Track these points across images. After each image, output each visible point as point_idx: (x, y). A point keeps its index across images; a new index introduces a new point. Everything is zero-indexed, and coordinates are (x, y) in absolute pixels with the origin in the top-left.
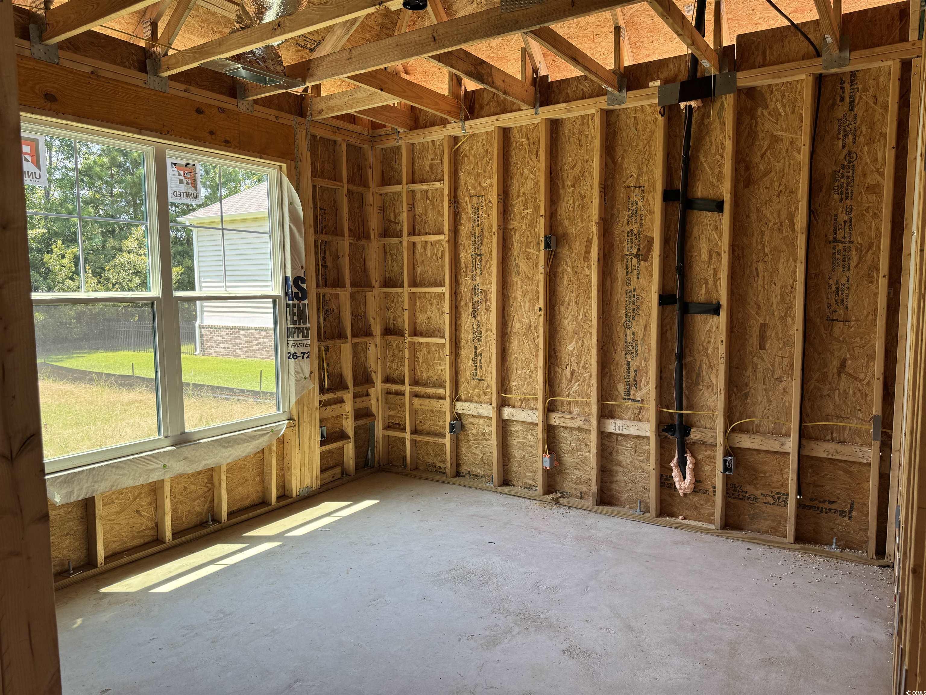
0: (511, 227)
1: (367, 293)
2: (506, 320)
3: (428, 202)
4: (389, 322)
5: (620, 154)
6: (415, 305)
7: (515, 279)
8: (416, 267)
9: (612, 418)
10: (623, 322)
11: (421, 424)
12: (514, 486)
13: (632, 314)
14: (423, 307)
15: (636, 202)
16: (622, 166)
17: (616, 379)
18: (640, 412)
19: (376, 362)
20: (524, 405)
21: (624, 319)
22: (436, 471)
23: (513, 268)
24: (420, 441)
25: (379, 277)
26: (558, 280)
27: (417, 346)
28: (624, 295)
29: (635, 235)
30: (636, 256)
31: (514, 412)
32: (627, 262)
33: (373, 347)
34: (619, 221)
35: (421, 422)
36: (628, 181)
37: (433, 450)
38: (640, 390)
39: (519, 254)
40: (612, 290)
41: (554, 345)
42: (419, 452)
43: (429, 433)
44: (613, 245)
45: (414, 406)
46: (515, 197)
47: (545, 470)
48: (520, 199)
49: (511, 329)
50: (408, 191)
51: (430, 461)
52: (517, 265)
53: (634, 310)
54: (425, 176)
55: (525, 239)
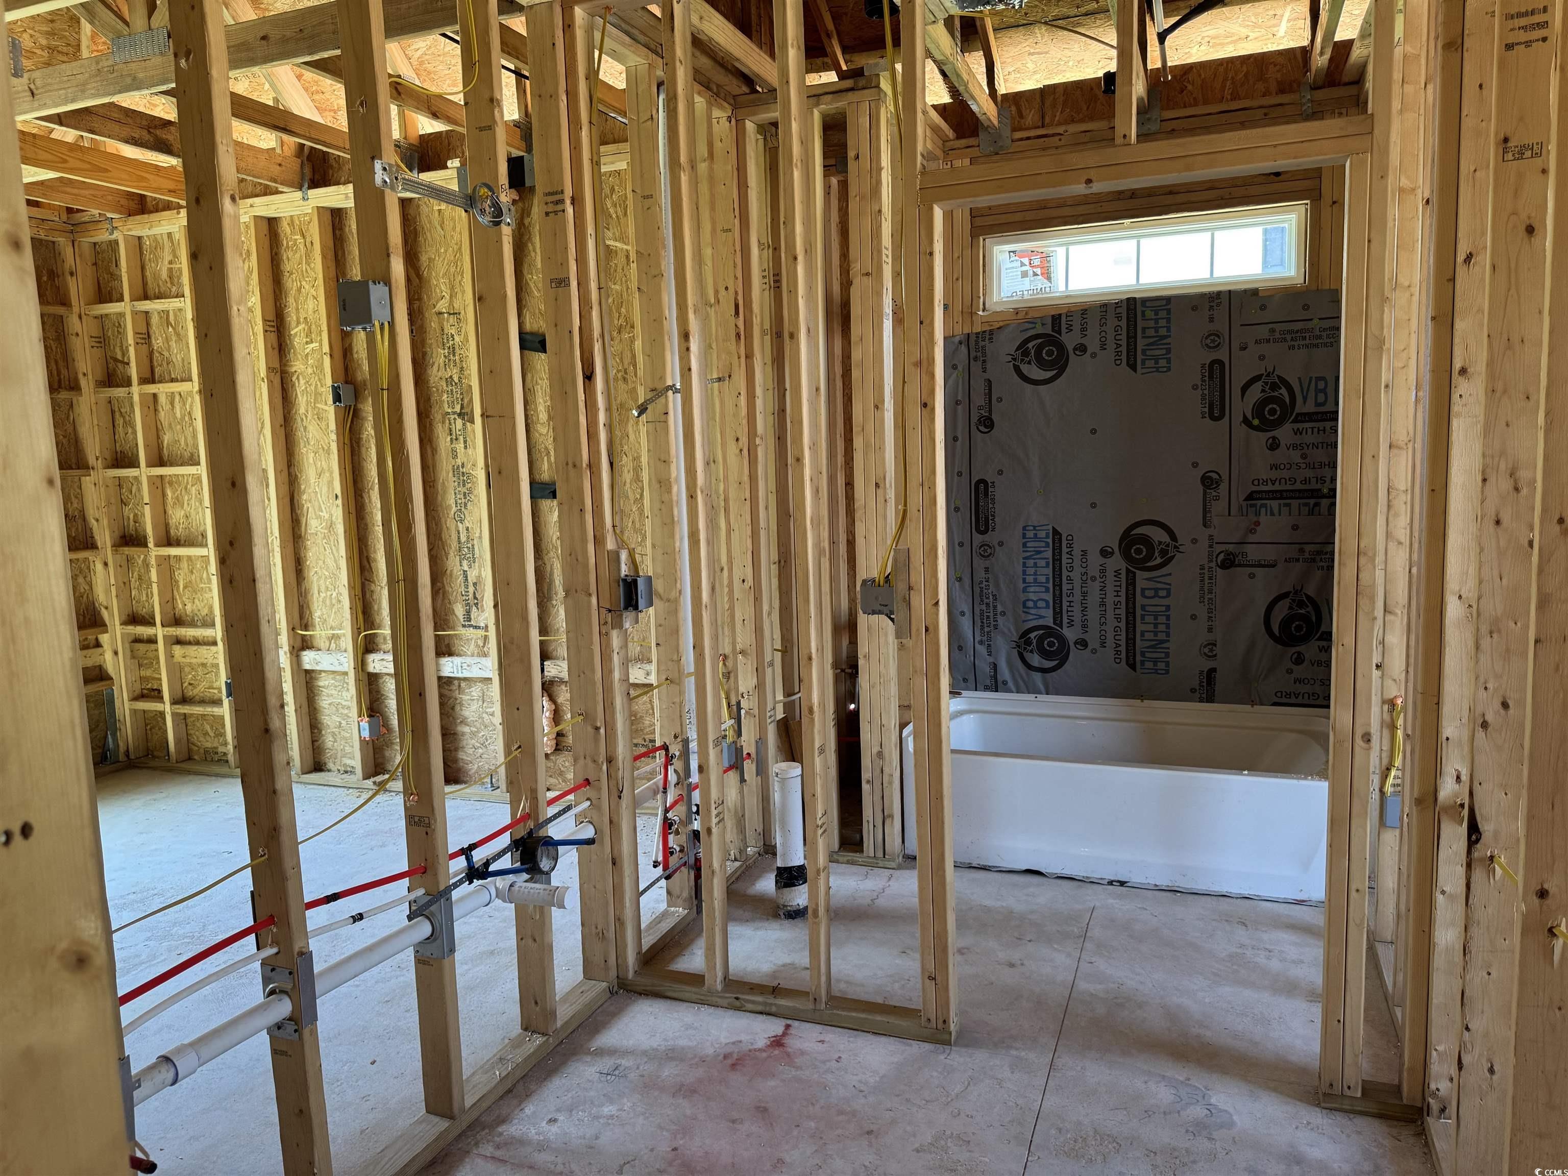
0: (293, 370)
1: (83, 478)
2: (297, 514)
3: (170, 329)
4: (128, 525)
5: (425, 265)
6: (164, 495)
7: (304, 450)
8: (161, 433)
9: (451, 654)
10: (452, 513)
11: (190, 687)
12: (329, 771)
13: (463, 500)
14: (177, 498)
15: (452, 336)
16: (429, 281)
17: (452, 598)
18: (484, 644)
19: (108, 592)
20: (333, 645)
21: (454, 509)
22: (219, 760)
23: (300, 433)
24: (192, 714)
25: (101, 452)
26: (363, 450)
27: (172, 562)
28: (451, 474)
29: (456, 384)
30: (460, 415)
31: (317, 657)
32: (450, 424)
33: (99, 567)
34: (434, 363)
35: (190, 684)
36: (439, 305)
37: (212, 727)
38: (482, 612)
39: (307, 411)
40: (434, 466)
41: (367, 551)
42: (192, 732)
43: (203, 702)
44: (429, 399)
45: (175, 660)
46: (293, 324)
47: (363, 741)
48: (301, 327)
49: (306, 530)
50: (135, 313)
51: (209, 745)
52: (305, 428)
53: (465, 494)
54: (163, 289)
55: (313, 388)
